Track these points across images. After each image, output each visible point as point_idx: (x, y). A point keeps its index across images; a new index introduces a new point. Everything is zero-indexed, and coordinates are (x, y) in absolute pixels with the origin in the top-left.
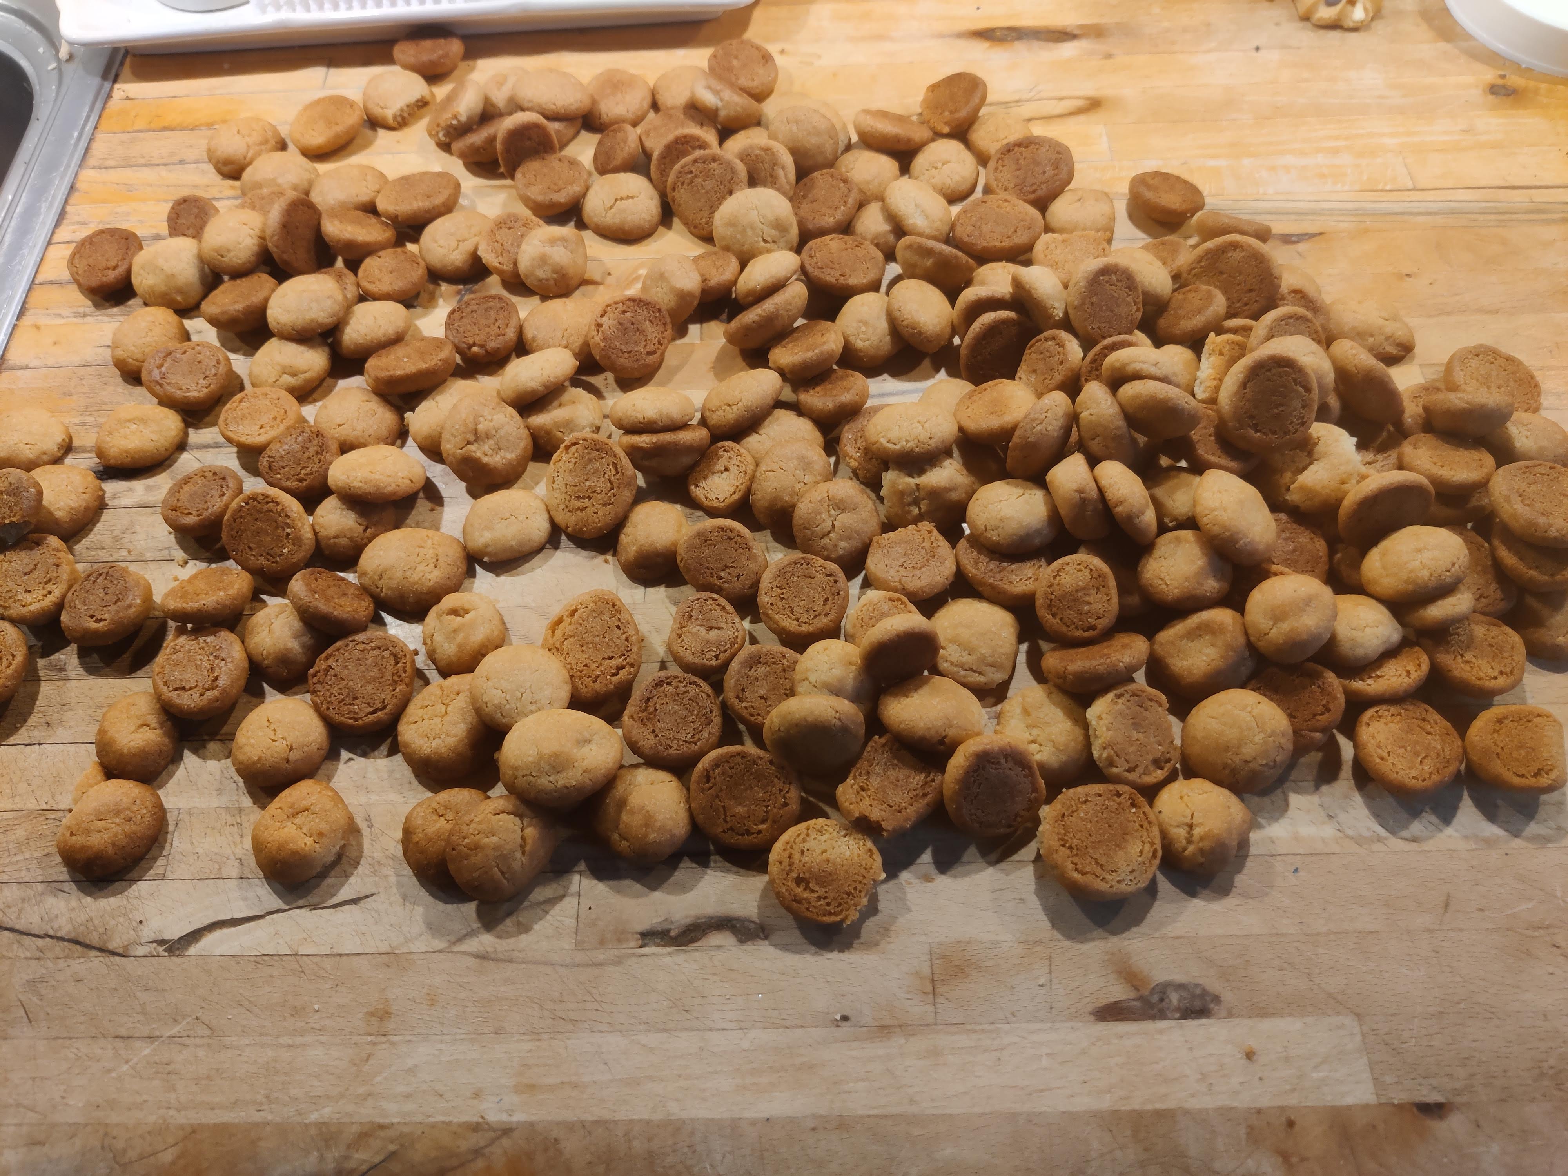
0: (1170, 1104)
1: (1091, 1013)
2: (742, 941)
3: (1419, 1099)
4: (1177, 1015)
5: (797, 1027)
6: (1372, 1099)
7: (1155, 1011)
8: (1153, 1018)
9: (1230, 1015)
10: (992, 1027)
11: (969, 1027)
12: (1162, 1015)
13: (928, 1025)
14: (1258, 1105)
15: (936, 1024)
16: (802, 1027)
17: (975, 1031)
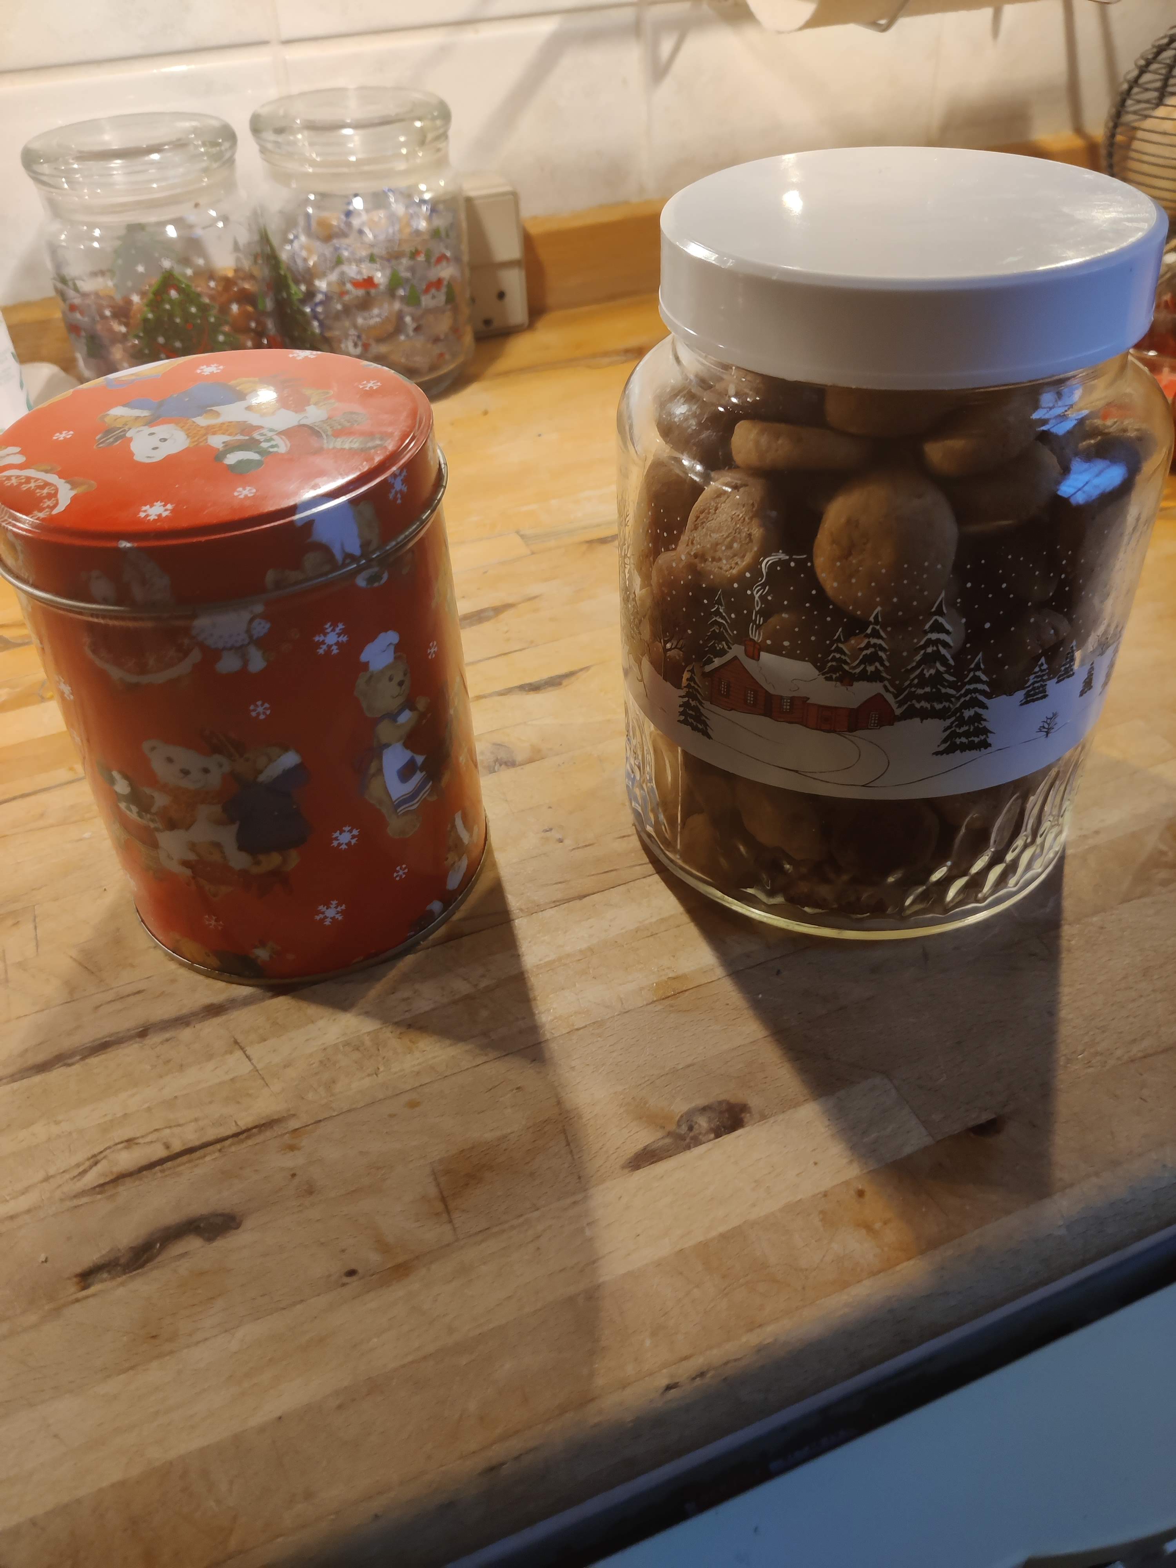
0: (734, 1222)
1: (623, 1167)
2: (210, 1240)
3: (971, 1124)
4: (712, 1136)
5: (294, 1304)
6: (928, 1141)
7: (688, 1140)
8: (688, 1147)
9: (763, 1117)
10: (521, 1220)
11: (495, 1230)
12: (696, 1142)
13: (448, 1245)
14: (822, 1189)
15: (457, 1240)
16: (302, 1301)
17: (503, 1231)
